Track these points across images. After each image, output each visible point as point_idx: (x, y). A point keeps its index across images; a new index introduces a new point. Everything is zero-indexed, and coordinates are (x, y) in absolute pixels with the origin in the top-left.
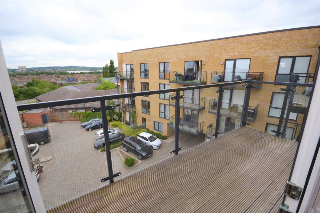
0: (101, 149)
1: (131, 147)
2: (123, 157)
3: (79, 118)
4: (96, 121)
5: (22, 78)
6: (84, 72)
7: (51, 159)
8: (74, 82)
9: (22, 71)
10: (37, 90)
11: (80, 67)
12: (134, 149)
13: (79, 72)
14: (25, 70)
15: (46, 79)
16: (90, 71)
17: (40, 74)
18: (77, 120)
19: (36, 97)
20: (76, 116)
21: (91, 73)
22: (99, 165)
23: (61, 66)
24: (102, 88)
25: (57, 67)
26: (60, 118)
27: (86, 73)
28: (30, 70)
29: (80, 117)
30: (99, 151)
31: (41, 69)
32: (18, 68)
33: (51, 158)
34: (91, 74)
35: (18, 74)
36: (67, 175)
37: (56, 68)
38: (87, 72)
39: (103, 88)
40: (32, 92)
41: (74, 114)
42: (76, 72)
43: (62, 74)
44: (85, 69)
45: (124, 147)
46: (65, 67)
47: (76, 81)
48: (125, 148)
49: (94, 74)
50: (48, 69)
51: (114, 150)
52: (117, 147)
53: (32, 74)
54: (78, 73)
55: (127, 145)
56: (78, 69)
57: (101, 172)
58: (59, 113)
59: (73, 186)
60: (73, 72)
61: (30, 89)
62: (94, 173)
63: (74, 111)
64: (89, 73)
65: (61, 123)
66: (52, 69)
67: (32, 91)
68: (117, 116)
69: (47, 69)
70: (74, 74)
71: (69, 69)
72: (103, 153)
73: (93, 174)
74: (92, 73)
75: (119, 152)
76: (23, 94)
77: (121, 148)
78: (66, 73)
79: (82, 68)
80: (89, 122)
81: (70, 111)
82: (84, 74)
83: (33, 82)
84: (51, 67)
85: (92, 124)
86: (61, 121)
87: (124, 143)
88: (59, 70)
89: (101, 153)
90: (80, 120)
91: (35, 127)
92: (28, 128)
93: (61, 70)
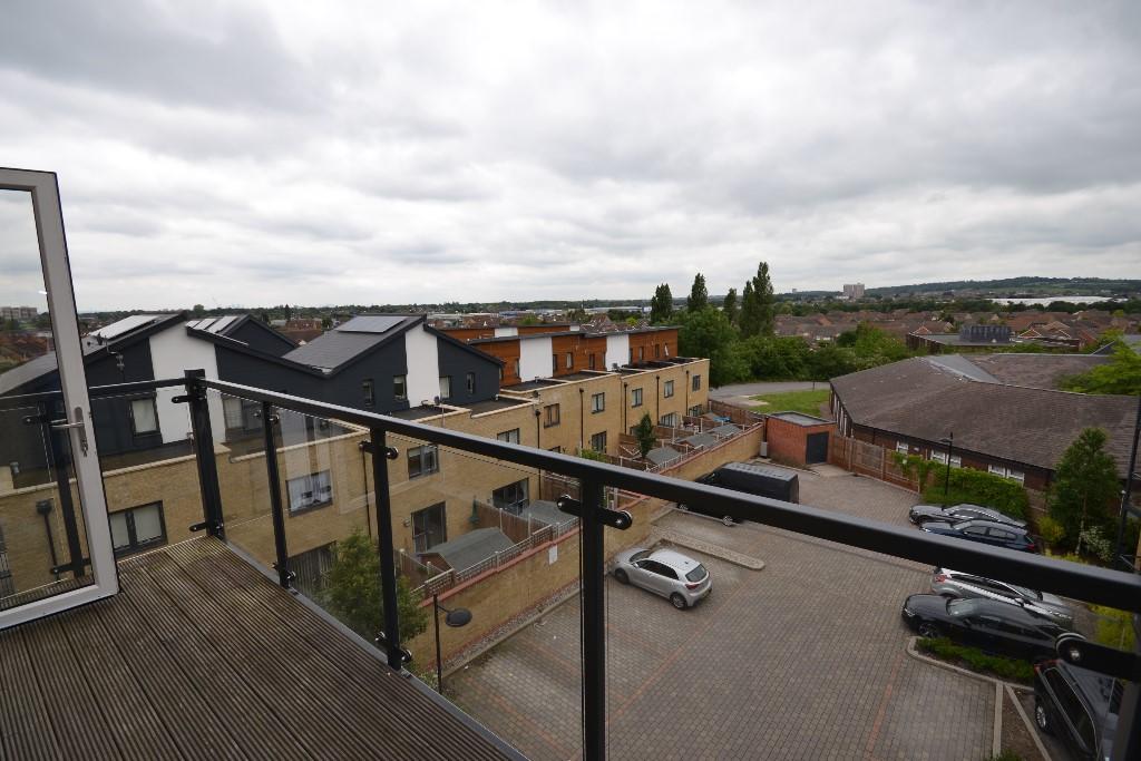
0: (920, 638)
1: (1070, 723)
2: (1003, 741)
3: (922, 484)
4: (980, 517)
5: (841, 317)
6: (1076, 300)
7: (760, 570)
8: (994, 341)
9: (851, 298)
10: (851, 358)
11: (1067, 280)
12: (1082, 743)
13: (1046, 302)
14: (859, 295)
15: (904, 326)
16: (1105, 300)
17: (895, 307)
18: (909, 486)
19: (832, 380)
20: (914, 470)
21: (1110, 307)
22: (876, 687)
23: (977, 279)
24: (1105, 380)
25: (963, 282)
26: (859, 459)
27: (1082, 306)
28: (872, 296)
29: (924, 476)
30: (913, 640)
31: (905, 292)
32: (842, 290)
33: (760, 567)
34: (1107, 313)
35: (835, 308)
36: (764, 642)
37: (956, 289)
38: (1090, 300)
39: (1108, 384)
40: (834, 363)
41: (905, 462)
42: (1030, 302)
43: (967, 307)
44: (1088, 288)
45: (1039, 702)
46: (994, 281)
47: (1004, 337)
48: (1040, 710)
49: (1128, 312)
50: (927, 291)
51: (981, 680)
52: (1005, 677)
53: (872, 308)
54: (1039, 307)
55: (1055, 699)
56: (1051, 291)
57: (864, 717)
58: (859, 441)
59: (755, 683)
60: (1016, 301)
61: (831, 353)
62: (840, 701)
63: (917, 449)
64: (1097, 306)
65: (856, 476)
66: (942, 293)
67: (834, 358)
68: (1104, 536)
69: (923, 291)
70: (1021, 307)
71: (1007, 291)
72: (921, 657)
73: (832, 701)
74: (1120, 306)
75: (999, 705)
76: (811, 363)
77: (1025, 693)
78: (986, 307)
79: (1073, 286)
80: (947, 512)
81: (903, 448)
82: (1070, 312)
83: (857, 332)
84: (940, 284)
85: (952, 524)
86: (857, 471)
87: (1043, 678)
88: (967, 293)
89: (915, 653)
90: (921, 492)
91: (783, 464)
92: (767, 461)
93: (972, 294)
